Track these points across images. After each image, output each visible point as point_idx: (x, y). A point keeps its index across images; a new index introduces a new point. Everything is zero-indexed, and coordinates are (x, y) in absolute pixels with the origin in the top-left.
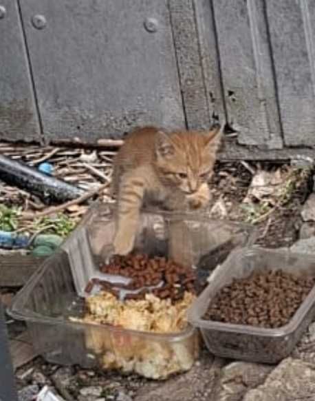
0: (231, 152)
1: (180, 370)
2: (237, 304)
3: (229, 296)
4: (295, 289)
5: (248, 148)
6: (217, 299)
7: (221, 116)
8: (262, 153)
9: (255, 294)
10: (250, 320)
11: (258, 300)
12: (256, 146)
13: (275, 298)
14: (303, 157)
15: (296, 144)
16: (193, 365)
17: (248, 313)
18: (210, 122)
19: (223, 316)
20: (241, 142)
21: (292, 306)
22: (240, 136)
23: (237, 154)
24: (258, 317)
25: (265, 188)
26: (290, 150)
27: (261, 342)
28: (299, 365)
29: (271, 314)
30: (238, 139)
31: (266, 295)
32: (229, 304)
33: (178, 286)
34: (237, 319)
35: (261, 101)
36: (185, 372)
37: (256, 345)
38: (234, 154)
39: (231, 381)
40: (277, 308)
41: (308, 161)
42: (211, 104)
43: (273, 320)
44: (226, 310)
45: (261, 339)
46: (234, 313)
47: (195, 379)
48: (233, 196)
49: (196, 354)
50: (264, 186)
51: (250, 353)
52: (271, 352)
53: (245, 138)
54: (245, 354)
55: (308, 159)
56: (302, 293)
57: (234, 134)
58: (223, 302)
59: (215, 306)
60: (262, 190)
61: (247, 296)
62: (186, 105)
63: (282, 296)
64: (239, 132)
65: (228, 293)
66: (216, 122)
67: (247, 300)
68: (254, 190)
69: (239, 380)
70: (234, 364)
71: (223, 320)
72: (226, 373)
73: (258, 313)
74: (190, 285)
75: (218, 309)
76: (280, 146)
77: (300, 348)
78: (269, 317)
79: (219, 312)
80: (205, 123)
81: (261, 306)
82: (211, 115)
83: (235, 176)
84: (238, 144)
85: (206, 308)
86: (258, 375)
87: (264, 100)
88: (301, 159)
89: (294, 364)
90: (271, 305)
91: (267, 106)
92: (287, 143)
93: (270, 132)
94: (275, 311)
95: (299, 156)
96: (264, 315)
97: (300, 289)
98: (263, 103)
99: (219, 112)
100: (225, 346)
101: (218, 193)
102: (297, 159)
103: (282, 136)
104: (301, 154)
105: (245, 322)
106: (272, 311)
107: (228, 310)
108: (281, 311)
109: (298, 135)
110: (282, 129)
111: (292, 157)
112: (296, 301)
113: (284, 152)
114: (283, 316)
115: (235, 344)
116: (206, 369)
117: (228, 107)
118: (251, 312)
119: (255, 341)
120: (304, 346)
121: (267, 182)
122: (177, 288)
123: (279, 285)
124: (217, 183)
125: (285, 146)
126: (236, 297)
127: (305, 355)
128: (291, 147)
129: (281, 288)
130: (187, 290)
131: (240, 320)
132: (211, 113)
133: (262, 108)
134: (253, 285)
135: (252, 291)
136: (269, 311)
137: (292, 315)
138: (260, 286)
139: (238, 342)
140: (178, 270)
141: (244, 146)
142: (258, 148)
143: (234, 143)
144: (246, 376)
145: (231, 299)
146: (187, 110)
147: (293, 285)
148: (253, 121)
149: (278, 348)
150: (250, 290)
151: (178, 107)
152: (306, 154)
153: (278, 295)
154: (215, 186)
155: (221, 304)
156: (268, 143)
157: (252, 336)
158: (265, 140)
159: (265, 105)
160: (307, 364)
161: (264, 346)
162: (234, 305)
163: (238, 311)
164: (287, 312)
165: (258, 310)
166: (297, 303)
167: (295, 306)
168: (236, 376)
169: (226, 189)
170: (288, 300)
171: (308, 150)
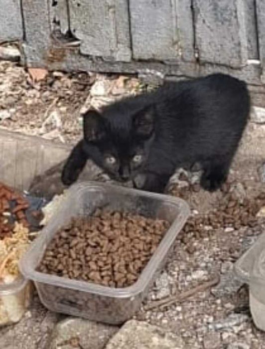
0: (72, 62)
1: (8, 322)
2: (77, 254)
3: (69, 243)
4: (143, 238)
5: (91, 59)
6: (53, 245)
7: (64, 22)
8: (107, 65)
9: (98, 244)
10: (92, 274)
11: (102, 252)
12: (101, 57)
13: (120, 250)
14: (152, 71)
15: (146, 57)
16: (23, 316)
17: (89, 267)
18: (50, 27)
19: (60, 267)
20: (83, 52)
21: (139, 259)
22: (83, 45)
23: (79, 64)
24: (101, 271)
25: (105, 99)
26: (139, 64)
27: (104, 302)
28: (145, 328)
29: (116, 268)
30: (81, 48)
31: (110, 245)
32: (68, 253)
33: (7, 214)
34: (77, 273)
35: (110, 7)
36: (14, 324)
37: (97, 304)
38: (75, 65)
39: (66, 342)
40: (123, 262)
41: (158, 77)
42: (52, 8)
43: (118, 276)
44: (64, 260)
45: (103, 299)
46: (73, 265)
47: (25, 335)
48: (67, 101)
49: (27, 304)
50: (104, 96)
51: (90, 311)
52: (114, 314)
53: (89, 48)
54: (84, 311)
55: (159, 74)
56: (150, 243)
57: (76, 43)
58: (61, 250)
59: (51, 253)
60: (103, 101)
61: (88, 245)
62: (24, 8)
63: (129, 246)
64: (83, 42)
65: (67, 239)
66: (58, 27)
67: (89, 251)
68: (93, 100)
69: (75, 343)
70: (70, 321)
71: (60, 273)
72: (61, 332)
73: (100, 267)
74: (21, 215)
75: (55, 257)
76: (128, 59)
77: (146, 307)
78: (113, 272)
79: (56, 262)
80: (45, 28)
81: (104, 259)
82: (52, 20)
83: (70, 78)
84: (80, 53)
85: (41, 256)
86: (97, 337)
87: (114, 7)
88: (150, 73)
89: (139, 328)
90: (116, 259)
91: (117, 13)
92: (136, 57)
93: (118, 42)
94: (120, 266)
95: (148, 71)
96: (108, 270)
97: (149, 238)
98: (111, 10)
99: (61, 17)
100: (62, 302)
101: (52, 97)
102: (145, 74)
103: (131, 48)
104: (150, 69)
105: (86, 278)
106: (117, 265)
107: (67, 261)
108: (127, 266)
109: (149, 49)
110: (131, 40)
111: (139, 71)
112: (144, 253)
113: (132, 65)
114: (129, 272)
115: (74, 301)
116: (37, 321)
117: (72, 12)
118: (93, 266)
119: (97, 299)
120: (150, 304)
121: (108, 92)
122: (7, 217)
123: (125, 233)
124: (51, 85)
125: (133, 59)
126: (76, 245)
127: (151, 315)
128: (140, 61)
129: (127, 236)
130: (18, 220)
131: (80, 275)
132: (52, 17)
133: (111, 15)
134: (96, 232)
135: (94, 240)
136: (113, 265)
137: (140, 271)
138: (103, 234)
139: (77, 299)
140: (9, 195)
141: (87, 56)
142: (102, 60)
143: (76, 52)
144: (84, 339)
145: (71, 248)
146: (24, 13)
147: (140, 233)
148: (99, 29)
149: (123, 309)
150: (92, 238)
151: (15, 9)
152: (156, 69)
153: (124, 245)
154: (48, 87)
155: (59, 253)
156: (114, 54)
157: (93, 295)
158: (112, 51)
159: (114, 12)
160: (155, 327)
161: (107, 306)
162: (74, 256)
163: (77, 262)
164: (134, 267)
165: (101, 264)
166: (146, 256)
167: (143, 259)
168: (73, 338)
169: (61, 93)
170: (136, 251)
171: (160, 65)
